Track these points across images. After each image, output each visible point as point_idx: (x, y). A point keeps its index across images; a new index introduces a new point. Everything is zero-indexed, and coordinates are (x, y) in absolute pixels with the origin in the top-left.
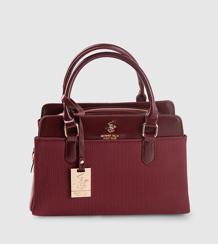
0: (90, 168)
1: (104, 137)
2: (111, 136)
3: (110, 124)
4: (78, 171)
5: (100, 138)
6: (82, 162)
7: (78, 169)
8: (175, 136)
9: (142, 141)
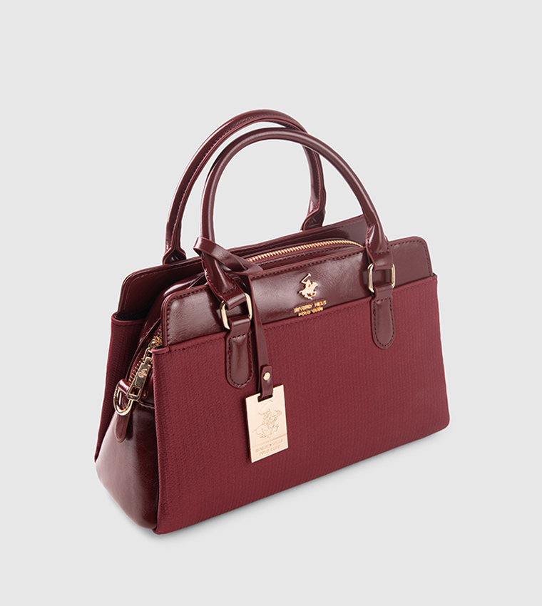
0: (282, 386)
1: (300, 311)
2: (313, 307)
3: (306, 281)
4: (260, 399)
5: (291, 315)
6: (267, 376)
7: (259, 395)
8: (420, 279)
9: (370, 302)
